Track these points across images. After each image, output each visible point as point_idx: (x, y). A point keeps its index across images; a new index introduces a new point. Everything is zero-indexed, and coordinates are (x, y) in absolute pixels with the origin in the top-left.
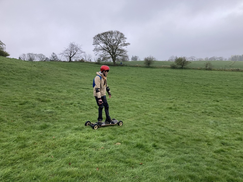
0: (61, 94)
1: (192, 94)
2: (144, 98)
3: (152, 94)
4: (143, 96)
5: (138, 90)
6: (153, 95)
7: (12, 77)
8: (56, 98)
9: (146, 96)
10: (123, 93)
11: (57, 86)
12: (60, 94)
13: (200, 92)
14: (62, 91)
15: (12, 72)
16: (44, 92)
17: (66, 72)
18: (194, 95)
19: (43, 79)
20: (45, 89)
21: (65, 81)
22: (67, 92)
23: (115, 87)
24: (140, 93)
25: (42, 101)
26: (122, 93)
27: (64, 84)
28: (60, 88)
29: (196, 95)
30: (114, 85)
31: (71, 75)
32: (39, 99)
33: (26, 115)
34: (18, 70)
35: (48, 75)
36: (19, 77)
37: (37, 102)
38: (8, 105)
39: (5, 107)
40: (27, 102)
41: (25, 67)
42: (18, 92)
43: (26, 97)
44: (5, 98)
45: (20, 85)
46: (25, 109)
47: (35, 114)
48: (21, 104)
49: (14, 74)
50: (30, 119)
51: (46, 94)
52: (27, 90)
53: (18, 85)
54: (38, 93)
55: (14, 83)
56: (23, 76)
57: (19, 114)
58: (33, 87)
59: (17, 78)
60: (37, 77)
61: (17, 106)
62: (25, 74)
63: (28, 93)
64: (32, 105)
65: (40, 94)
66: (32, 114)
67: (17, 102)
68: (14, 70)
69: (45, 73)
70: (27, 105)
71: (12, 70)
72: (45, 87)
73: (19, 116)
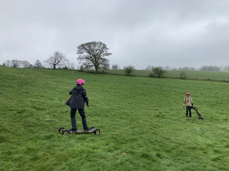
0: (54, 102)
1: (172, 101)
2: (130, 105)
3: (137, 101)
4: (129, 104)
5: (123, 97)
6: (137, 103)
7: (4, 85)
8: (51, 106)
9: (131, 104)
10: (111, 100)
11: (48, 93)
12: (52, 101)
13: (179, 100)
14: (54, 99)
15: (3, 79)
16: (37, 100)
17: (52, 80)
18: (174, 103)
19: (32, 86)
20: (37, 96)
21: (53, 88)
22: (59, 100)
23: (101, 94)
24: (126, 100)
25: (38, 109)
26: (109, 100)
27: (53, 91)
28: (51, 95)
29: (176, 102)
30: (100, 92)
31: (58, 82)
32: (34, 107)
33: (27, 125)
34: (7, 77)
35: (37, 82)
36: (9, 84)
37: (34, 110)
38: (6, 113)
39: (4, 115)
40: (24, 110)
41: (14, 74)
42: (13, 100)
43: (22, 105)
44: (2, 106)
45: (13, 92)
46: (23, 118)
47: (35, 123)
48: (19, 113)
49: (4, 81)
50: (32, 128)
51: (40, 102)
52: (21, 98)
53: (10, 92)
54: (32, 101)
55: (6, 90)
56: (13, 83)
57: (20, 123)
58: (25, 95)
59: (7, 85)
60: (27, 84)
61: (15, 115)
62: (14, 81)
63: (23, 101)
64: (30, 114)
65: (34, 102)
66: (33, 123)
67: (15, 110)
68: (4, 77)
69: (34, 80)
70: (25, 114)
71: (2, 77)
72: (36, 94)
73: (21, 125)
